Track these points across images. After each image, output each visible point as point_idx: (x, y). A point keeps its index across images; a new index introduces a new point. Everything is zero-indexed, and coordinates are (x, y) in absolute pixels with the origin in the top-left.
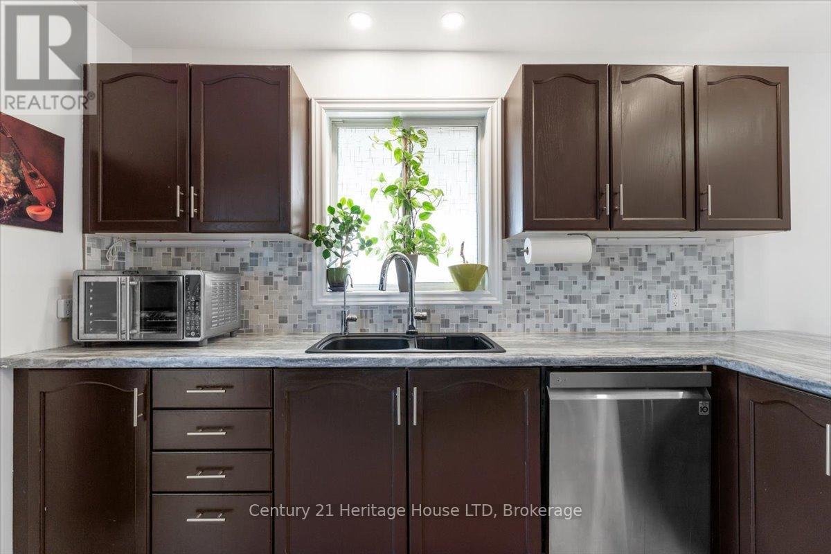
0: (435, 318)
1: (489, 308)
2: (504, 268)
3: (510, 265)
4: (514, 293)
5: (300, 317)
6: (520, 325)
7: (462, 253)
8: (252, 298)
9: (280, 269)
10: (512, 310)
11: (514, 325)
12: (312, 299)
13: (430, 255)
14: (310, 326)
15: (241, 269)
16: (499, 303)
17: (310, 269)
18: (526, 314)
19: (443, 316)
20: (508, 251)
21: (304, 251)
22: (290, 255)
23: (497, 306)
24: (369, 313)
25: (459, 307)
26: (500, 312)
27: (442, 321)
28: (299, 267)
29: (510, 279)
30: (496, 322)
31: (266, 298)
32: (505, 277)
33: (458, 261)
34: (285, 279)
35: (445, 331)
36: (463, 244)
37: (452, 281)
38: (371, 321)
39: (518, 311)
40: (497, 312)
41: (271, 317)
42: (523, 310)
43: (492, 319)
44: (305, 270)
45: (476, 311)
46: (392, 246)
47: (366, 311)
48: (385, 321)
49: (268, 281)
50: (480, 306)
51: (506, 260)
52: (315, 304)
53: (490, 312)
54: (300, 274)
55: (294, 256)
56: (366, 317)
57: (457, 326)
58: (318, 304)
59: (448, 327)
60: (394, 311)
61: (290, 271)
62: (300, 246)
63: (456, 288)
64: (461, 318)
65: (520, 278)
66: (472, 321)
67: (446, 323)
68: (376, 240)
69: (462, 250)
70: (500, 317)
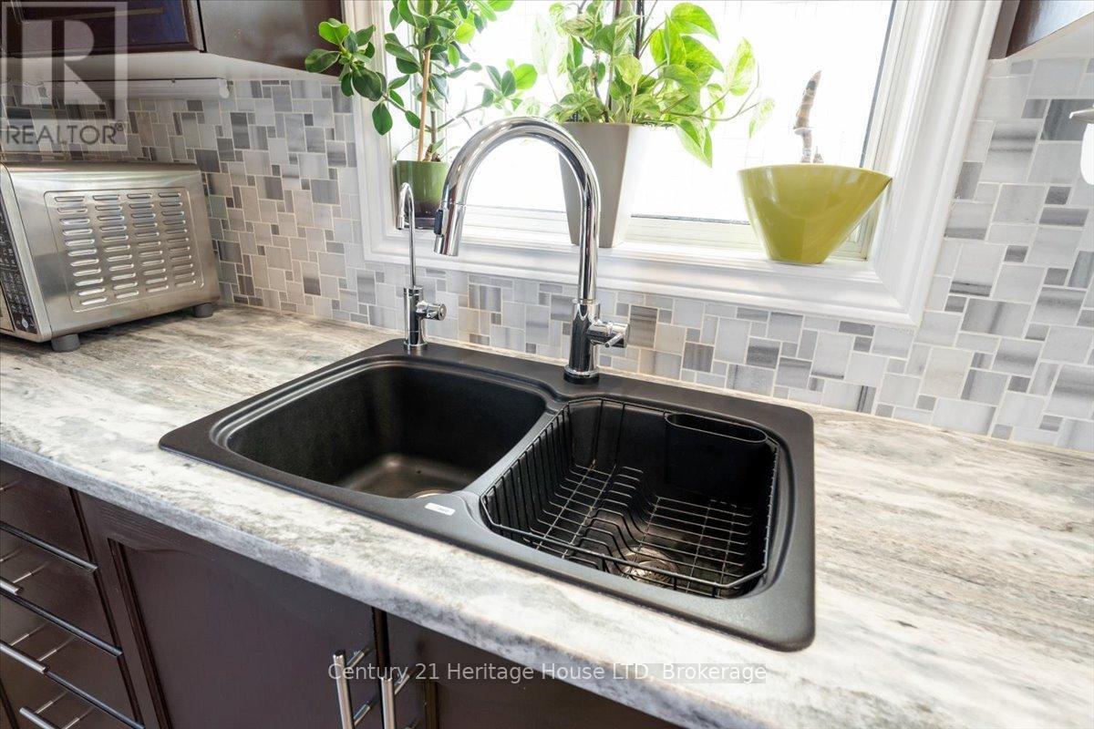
0: (670, 336)
1: (861, 333)
2: (964, 185)
3: (998, 176)
4: (983, 290)
5: (343, 284)
6: (976, 409)
7: (802, 122)
8: (250, 227)
9: (293, 159)
10: (955, 352)
11: (950, 403)
12: (361, 242)
13: (686, 126)
14: (363, 309)
15: (221, 155)
16: (906, 318)
17: (354, 164)
18: (1010, 373)
19: (693, 334)
20: (1007, 112)
21: (336, 110)
22: (309, 119)
23: (895, 329)
24: (490, 296)
25: (747, 313)
26: (903, 353)
27: (689, 348)
28: (331, 155)
29: (978, 234)
30: (876, 381)
31: (275, 230)
32: (955, 224)
33: (786, 152)
34: (305, 186)
35: (693, 381)
36: (812, 85)
37: (744, 217)
38: (496, 319)
39: (979, 360)
40: (887, 350)
41: (289, 276)
42: (1004, 358)
43: (865, 369)
44: (343, 163)
45: (810, 338)
46: (570, 90)
47: (483, 289)
48: (530, 324)
49: (273, 189)
50: (825, 320)
51: (979, 155)
52: (369, 256)
53: (862, 345)
54: (332, 174)
55: (317, 124)
56: (483, 307)
57: (736, 370)
58: (376, 258)
59: (708, 370)
60: (554, 298)
61: (313, 166)
62: (325, 95)
63: (753, 248)
64: (752, 349)
65: (1026, 232)
66: (787, 364)
67: (699, 357)
68: (530, 72)
69: (805, 107)
70: (896, 367)
